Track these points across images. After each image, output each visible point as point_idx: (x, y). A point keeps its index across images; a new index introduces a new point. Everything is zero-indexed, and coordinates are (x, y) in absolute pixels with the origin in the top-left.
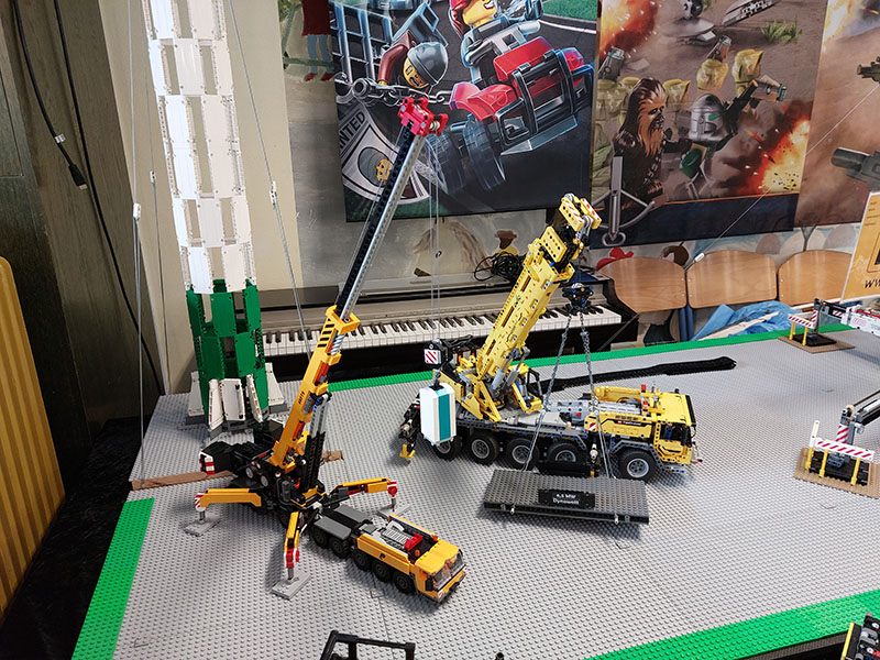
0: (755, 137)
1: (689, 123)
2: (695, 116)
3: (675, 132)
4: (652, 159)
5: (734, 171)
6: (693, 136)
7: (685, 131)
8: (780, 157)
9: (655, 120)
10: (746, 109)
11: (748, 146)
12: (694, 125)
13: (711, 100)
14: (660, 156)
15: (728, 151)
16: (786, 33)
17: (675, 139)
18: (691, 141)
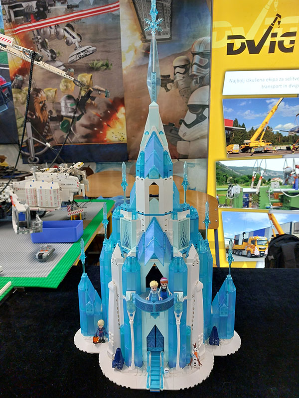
0: (97, 115)
1: (60, 108)
2: (63, 104)
3: (54, 112)
4: (45, 124)
5: (88, 131)
6: (63, 114)
7: (59, 111)
8: (113, 124)
9: (43, 106)
10: (89, 101)
11: (94, 119)
12: (63, 109)
13: (70, 97)
14: (48, 123)
15: (83, 120)
16: (103, 65)
17: (55, 115)
18: (63, 116)
